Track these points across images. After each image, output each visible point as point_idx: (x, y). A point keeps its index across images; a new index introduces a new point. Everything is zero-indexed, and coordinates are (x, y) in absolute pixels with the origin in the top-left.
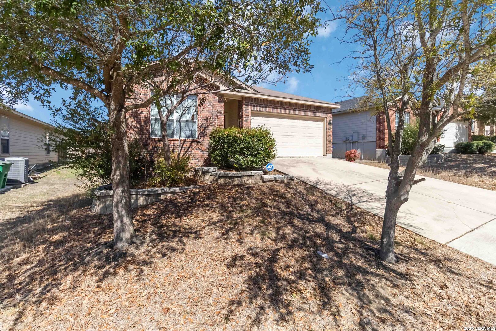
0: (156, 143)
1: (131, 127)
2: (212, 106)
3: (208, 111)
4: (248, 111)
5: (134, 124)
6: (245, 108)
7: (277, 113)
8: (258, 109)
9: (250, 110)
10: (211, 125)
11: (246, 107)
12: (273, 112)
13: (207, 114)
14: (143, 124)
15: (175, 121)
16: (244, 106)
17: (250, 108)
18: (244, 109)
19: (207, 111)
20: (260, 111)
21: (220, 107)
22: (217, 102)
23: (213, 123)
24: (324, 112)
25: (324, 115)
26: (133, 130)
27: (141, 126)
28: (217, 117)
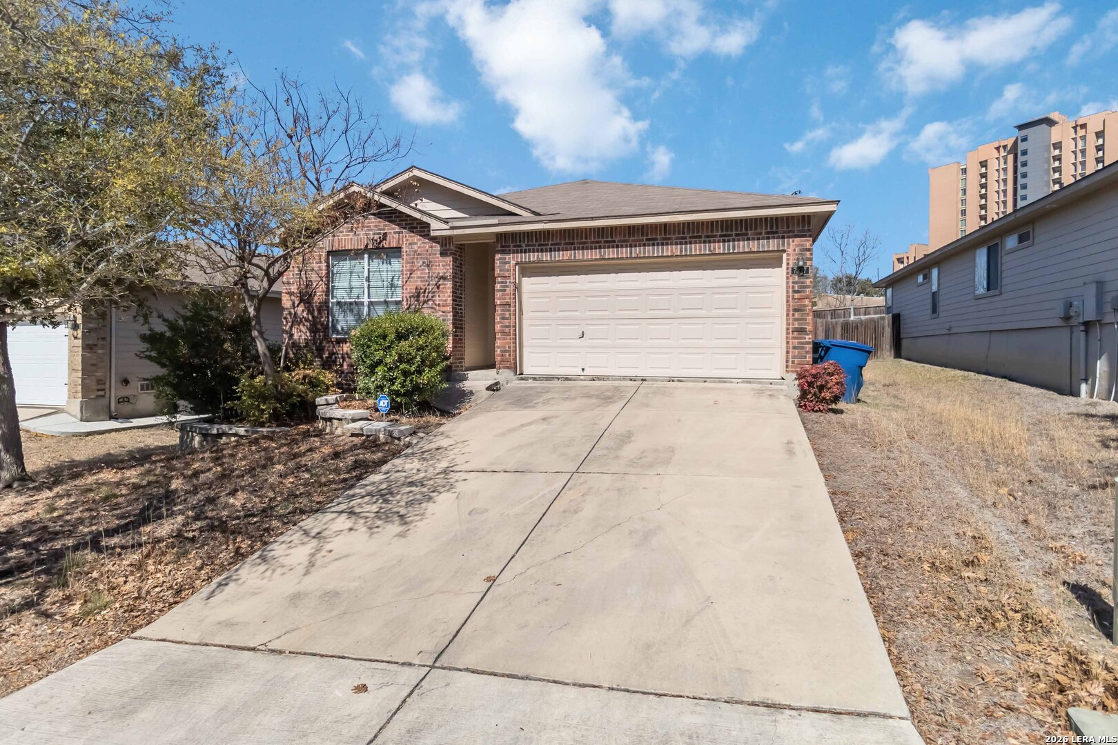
0: (334, 347)
1: (301, 321)
2: (428, 266)
3: (421, 277)
4: (507, 266)
5: (305, 314)
6: (500, 259)
7: (592, 260)
8: (533, 257)
9: (513, 263)
10: (425, 305)
11: (503, 256)
12: (579, 260)
13: (419, 283)
14: (316, 313)
15: (366, 303)
16: (498, 256)
17: (513, 259)
18: (497, 263)
19: (418, 277)
20: (540, 261)
21: (444, 266)
22: (438, 255)
23: (430, 303)
24: (770, 235)
25: (773, 244)
26: (304, 325)
27: (313, 317)
28: (438, 288)
